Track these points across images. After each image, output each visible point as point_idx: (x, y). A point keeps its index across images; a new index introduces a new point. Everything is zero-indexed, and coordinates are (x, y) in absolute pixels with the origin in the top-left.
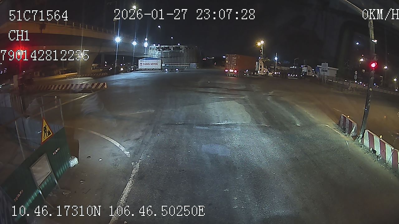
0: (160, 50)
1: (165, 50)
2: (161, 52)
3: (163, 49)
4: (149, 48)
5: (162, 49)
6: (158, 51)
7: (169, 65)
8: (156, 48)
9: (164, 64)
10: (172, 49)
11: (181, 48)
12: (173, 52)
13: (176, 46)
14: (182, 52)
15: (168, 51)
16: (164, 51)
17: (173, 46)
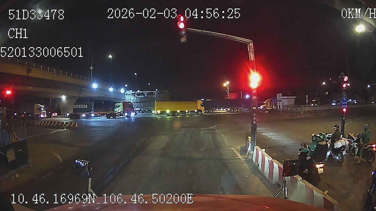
0: (135, 95)
2: (136, 97)
3: (138, 95)
4: (126, 94)
6: (134, 97)
7: (144, 109)
8: (132, 94)
9: (139, 109)
10: (146, 95)
11: (153, 93)
12: (146, 97)
13: (149, 92)
14: (154, 97)
15: (142, 96)
16: (140, 97)
17: (147, 92)
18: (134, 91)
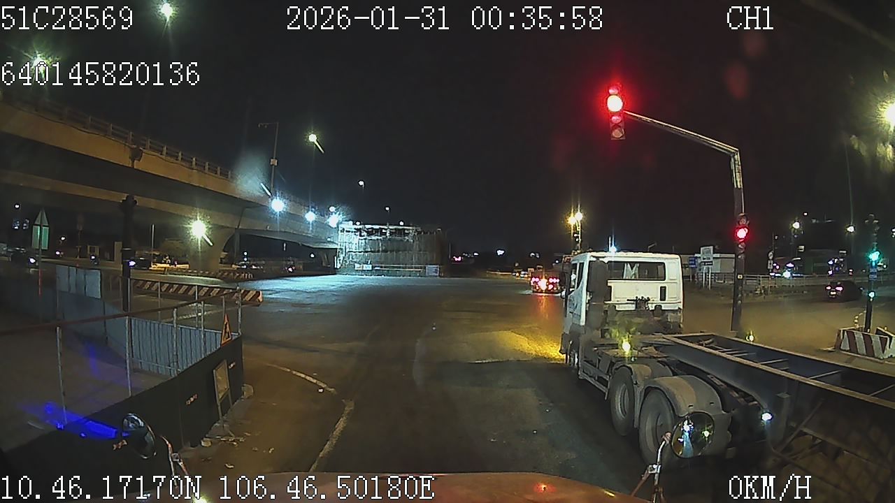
0: (363, 234)
1: (372, 234)
2: (365, 239)
3: (369, 233)
4: (340, 229)
5: (366, 232)
6: (359, 237)
7: (381, 267)
10: (388, 235)
11: (406, 232)
12: (389, 240)
13: (396, 227)
15: (379, 238)
16: (372, 237)
17: (391, 227)
18: (360, 224)
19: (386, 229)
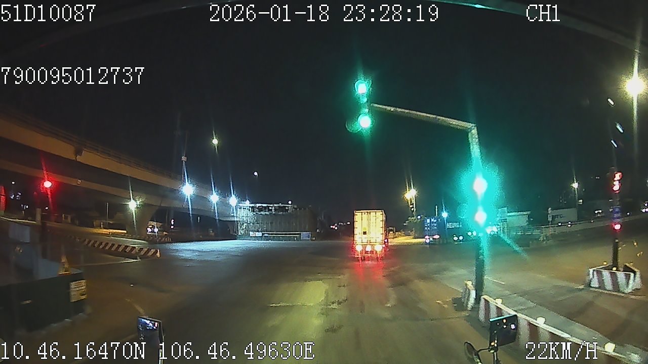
0: (255, 211)
1: (262, 211)
2: (256, 214)
3: (260, 209)
4: (239, 207)
5: (258, 208)
6: (252, 213)
7: (269, 234)
8: (249, 208)
9: (261, 233)
10: (273, 211)
11: (287, 208)
12: (274, 214)
13: (278, 205)
15: (267, 213)
16: (262, 213)
17: (275, 205)
18: (252, 203)
19: (272, 207)
